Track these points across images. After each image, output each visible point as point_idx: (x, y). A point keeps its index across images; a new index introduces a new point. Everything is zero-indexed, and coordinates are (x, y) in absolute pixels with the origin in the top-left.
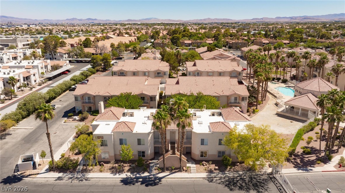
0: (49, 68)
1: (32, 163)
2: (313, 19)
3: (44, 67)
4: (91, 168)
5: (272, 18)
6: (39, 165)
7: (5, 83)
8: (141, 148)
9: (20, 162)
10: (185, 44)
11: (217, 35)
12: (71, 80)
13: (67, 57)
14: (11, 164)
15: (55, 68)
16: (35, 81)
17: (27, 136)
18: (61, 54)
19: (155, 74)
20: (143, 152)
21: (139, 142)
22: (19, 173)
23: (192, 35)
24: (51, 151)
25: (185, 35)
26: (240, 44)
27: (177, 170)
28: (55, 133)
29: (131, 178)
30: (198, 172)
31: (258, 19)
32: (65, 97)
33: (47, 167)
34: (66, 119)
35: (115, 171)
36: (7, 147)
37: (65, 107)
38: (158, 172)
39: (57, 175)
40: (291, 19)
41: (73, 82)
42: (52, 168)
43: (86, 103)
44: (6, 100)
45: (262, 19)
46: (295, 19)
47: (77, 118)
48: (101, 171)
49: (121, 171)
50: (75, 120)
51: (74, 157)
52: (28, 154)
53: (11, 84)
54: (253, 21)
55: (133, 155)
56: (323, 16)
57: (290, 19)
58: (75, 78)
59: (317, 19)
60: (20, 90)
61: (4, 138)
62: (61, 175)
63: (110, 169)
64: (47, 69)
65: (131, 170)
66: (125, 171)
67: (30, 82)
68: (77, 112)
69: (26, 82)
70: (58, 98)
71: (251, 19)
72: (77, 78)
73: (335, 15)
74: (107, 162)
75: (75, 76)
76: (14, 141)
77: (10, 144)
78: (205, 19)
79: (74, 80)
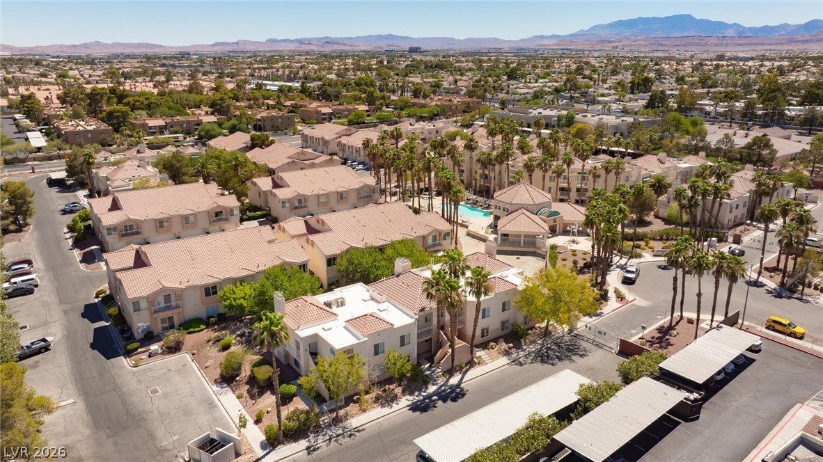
1: (232, 446)
4: (344, 412)
5: (259, 43)
8: (405, 351)
10: (151, 128)
11: (220, 102)
19: (210, 217)
21: (403, 341)
23: (151, 103)
25: (134, 105)
26: (280, 120)
27: (467, 367)
28: (155, 392)
29: (418, 401)
30: (493, 359)
31: (227, 44)
33: (255, 444)
34: (123, 359)
35: (385, 402)
38: (445, 380)
39: (296, 447)
40: (301, 44)
43: (161, 310)
45: (237, 43)
46: (308, 44)
47: (158, 348)
48: (365, 410)
49: (394, 398)
50: (155, 354)
54: (216, 49)
57: (298, 44)
59: (351, 46)
62: (304, 444)
63: (375, 402)
65: (407, 391)
66: (399, 395)
71: (211, 45)
78: (85, 44)
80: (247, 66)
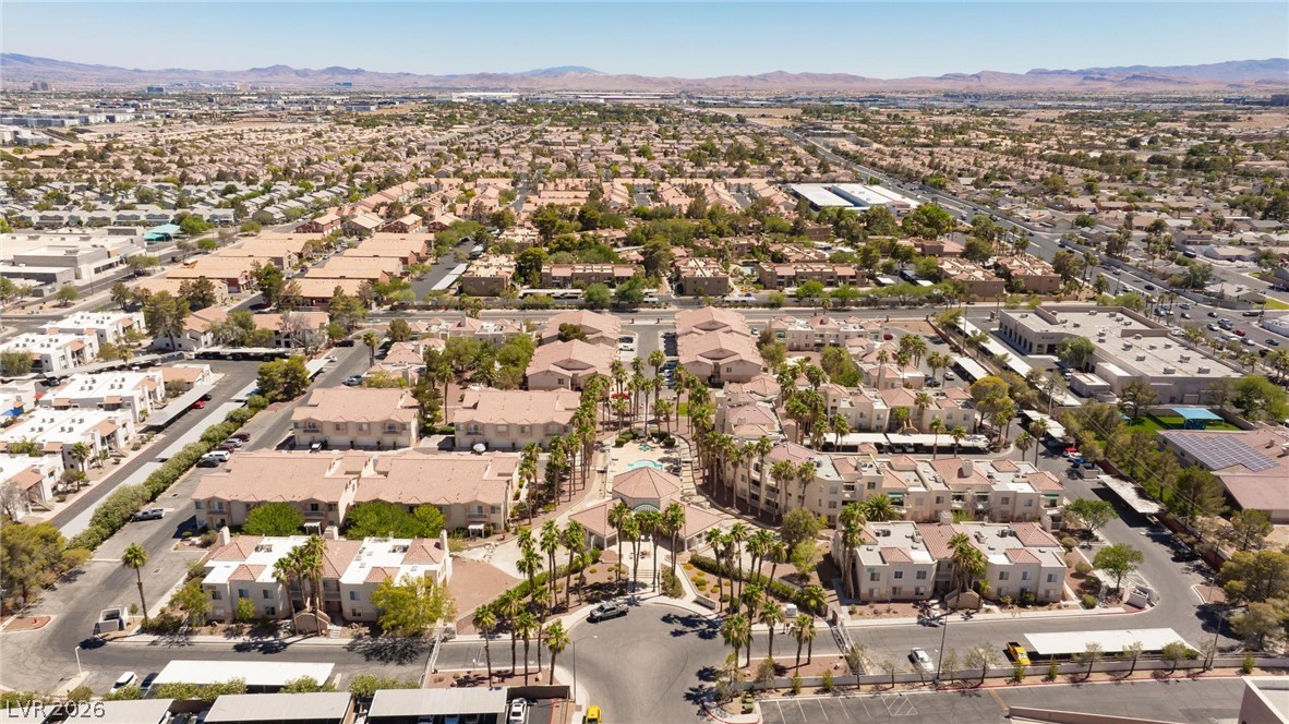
0: (161, 391)
1: (118, 621)
2: (1165, 81)
3: (147, 395)
4: (197, 629)
5: (1014, 76)
6: (128, 624)
7: (66, 454)
8: (269, 603)
9: (101, 620)
10: (554, 277)
12: (202, 440)
13: (210, 342)
14: (88, 622)
15: (174, 390)
16: (126, 439)
17: (110, 578)
18: (195, 335)
19: (383, 428)
20: (273, 608)
21: (266, 594)
22: (100, 635)
24: (144, 606)
25: (563, 244)
27: (313, 633)
28: (156, 572)
29: (249, 643)
30: (340, 636)
32: (186, 484)
33: (139, 627)
34: (178, 541)
35: (230, 633)
36: (79, 595)
37: (181, 513)
38: (286, 636)
39: (151, 638)
40: (1085, 79)
41: (206, 445)
42: (147, 628)
43: (215, 513)
44: (68, 492)
46: (1098, 79)
47: (197, 540)
48: (211, 634)
49: (238, 634)
50: (193, 544)
51: (178, 614)
52: (112, 608)
53: (77, 459)
54: (943, 85)
55: (254, 612)
56: (1205, 66)
57: (1080, 80)
58: (211, 435)
59: (1180, 82)
60: (94, 464)
61: (75, 580)
62: (156, 638)
63: (224, 631)
64: (155, 397)
65: (252, 634)
66: (244, 633)
67: (116, 444)
68: (199, 527)
69: (106, 447)
70: (172, 486)
72: (216, 434)
73: (1251, 65)
74: (221, 622)
75: (212, 429)
76: (90, 584)
77: (84, 591)
78: (765, 75)
79: (209, 440)
80: (901, 140)
